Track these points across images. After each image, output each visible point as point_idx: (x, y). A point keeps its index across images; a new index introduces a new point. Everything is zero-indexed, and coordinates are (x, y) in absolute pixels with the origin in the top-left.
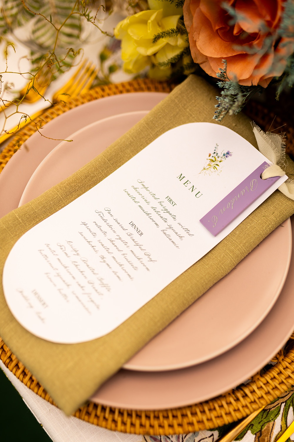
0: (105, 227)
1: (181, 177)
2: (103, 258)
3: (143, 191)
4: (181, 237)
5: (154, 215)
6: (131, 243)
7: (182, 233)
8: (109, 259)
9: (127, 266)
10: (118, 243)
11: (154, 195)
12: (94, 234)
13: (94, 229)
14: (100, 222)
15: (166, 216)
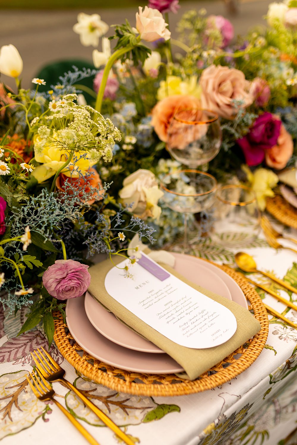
0: (169, 314)
1: (137, 288)
2: (187, 314)
3: (145, 302)
4: (171, 288)
5: (160, 297)
6: (177, 305)
7: (169, 287)
8: (188, 311)
9: (190, 305)
10: (177, 309)
11: (148, 298)
12: (174, 318)
13: (171, 318)
14: (166, 316)
15: (160, 293)
